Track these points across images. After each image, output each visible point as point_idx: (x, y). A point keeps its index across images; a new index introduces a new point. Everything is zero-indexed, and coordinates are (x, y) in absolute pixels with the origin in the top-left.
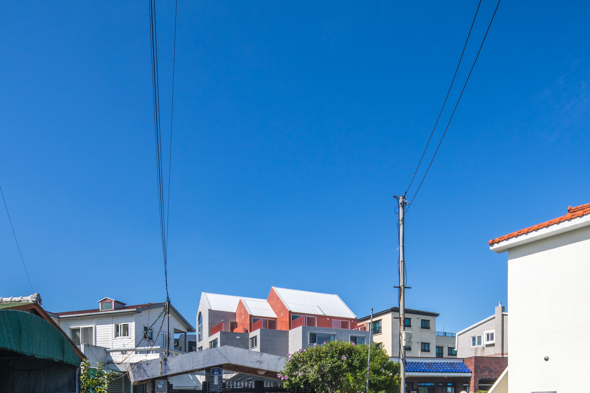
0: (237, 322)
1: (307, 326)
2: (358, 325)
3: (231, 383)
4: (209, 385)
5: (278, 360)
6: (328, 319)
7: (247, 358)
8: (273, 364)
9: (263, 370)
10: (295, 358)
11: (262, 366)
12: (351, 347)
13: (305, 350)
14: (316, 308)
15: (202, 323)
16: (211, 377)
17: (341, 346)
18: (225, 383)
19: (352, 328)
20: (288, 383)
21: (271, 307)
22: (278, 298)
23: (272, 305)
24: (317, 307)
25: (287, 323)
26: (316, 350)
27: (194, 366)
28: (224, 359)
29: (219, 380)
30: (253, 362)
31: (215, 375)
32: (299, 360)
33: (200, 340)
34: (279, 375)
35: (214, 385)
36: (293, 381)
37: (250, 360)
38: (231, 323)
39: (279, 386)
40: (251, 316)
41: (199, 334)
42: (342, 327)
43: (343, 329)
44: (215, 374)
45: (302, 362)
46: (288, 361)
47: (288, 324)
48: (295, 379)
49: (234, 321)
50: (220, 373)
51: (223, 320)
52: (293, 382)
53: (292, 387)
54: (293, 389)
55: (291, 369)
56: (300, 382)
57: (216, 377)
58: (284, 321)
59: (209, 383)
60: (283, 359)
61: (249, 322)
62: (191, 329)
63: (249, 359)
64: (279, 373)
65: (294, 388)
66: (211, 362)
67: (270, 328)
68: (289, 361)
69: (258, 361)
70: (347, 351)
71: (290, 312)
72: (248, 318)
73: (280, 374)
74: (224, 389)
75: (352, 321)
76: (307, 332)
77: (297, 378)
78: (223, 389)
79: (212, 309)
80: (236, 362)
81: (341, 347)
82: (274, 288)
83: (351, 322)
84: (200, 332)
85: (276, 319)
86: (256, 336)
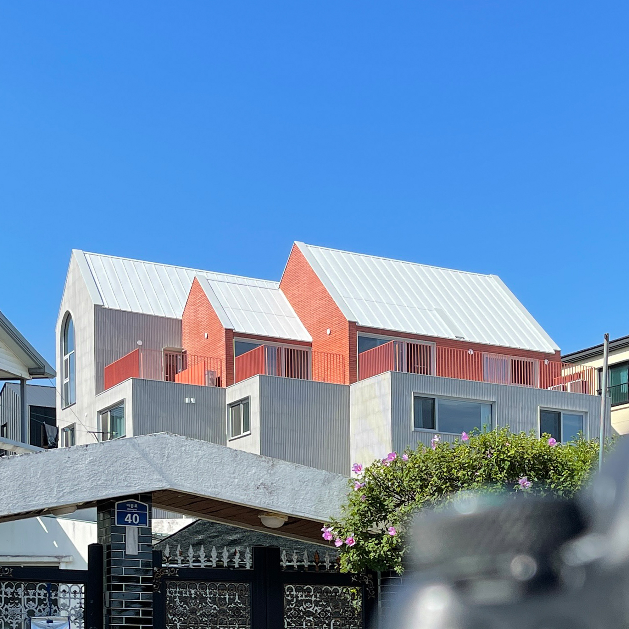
0: (185, 352)
1: (405, 371)
2: (563, 375)
3: (178, 552)
4: (109, 555)
5: (324, 484)
6: (471, 352)
7: (227, 475)
8: (308, 496)
9: (276, 514)
10: (375, 479)
11: (275, 502)
12: (545, 450)
13: (406, 456)
14: (434, 316)
15: (73, 348)
16: (114, 529)
17: (516, 447)
18: (161, 551)
19: (544, 385)
20: (356, 558)
21: (293, 305)
22: (314, 280)
23: (297, 300)
24: (435, 312)
25: (344, 359)
26: (439, 458)
27: (61, 494)
28: (156, 476)
29: (140, 539)
30: (247, 488)
31: (127, 523)
32: (388, 487)
33: (68, 404)
34: (328, 533)
35: (125, 555)
36: (370, 552)
37: (236, 480)
38: (168, 353)
39: (328, 565)
40: (230, 333)
41: (65, 382)
42: (514, 381)
43: (517, 385)
44: (130, 521)
45: (397, 493)
46: (356, 489)
47: (347, 362)
48: (376, 544)
49: (177, 346)
50: (145, 519)
51: (140, 343)
52: (372, 554)
53: (368, 571)
54: (371, 576)
55: (363, 515)
56: (392, 555)
57: (132, 532)
58: (334, 352)
59: (109, 547)
60: (339, 483)
61: (224, 352)
62: (39, 368)
63: (234, 478)
64: (328, 526)
65: (375, 574)
66: (115, 482)
67: (290, 373)
68: (359, 490)
69: (262, 484)
70: (534, 464)
71: (353, 325)
72: (220, 340)
73: (330, 529)
74: (155, 569)
75: (546, 362)
76: (406, 393)
77: (384, 542)
78: (153, 570)
79: (106, 306)
80: (195, 487)
81: (516, 451)
82: (299, 245)
83: (542, 364)
84: (66, 377)
85: (310, 344)
86: (247, 398)
